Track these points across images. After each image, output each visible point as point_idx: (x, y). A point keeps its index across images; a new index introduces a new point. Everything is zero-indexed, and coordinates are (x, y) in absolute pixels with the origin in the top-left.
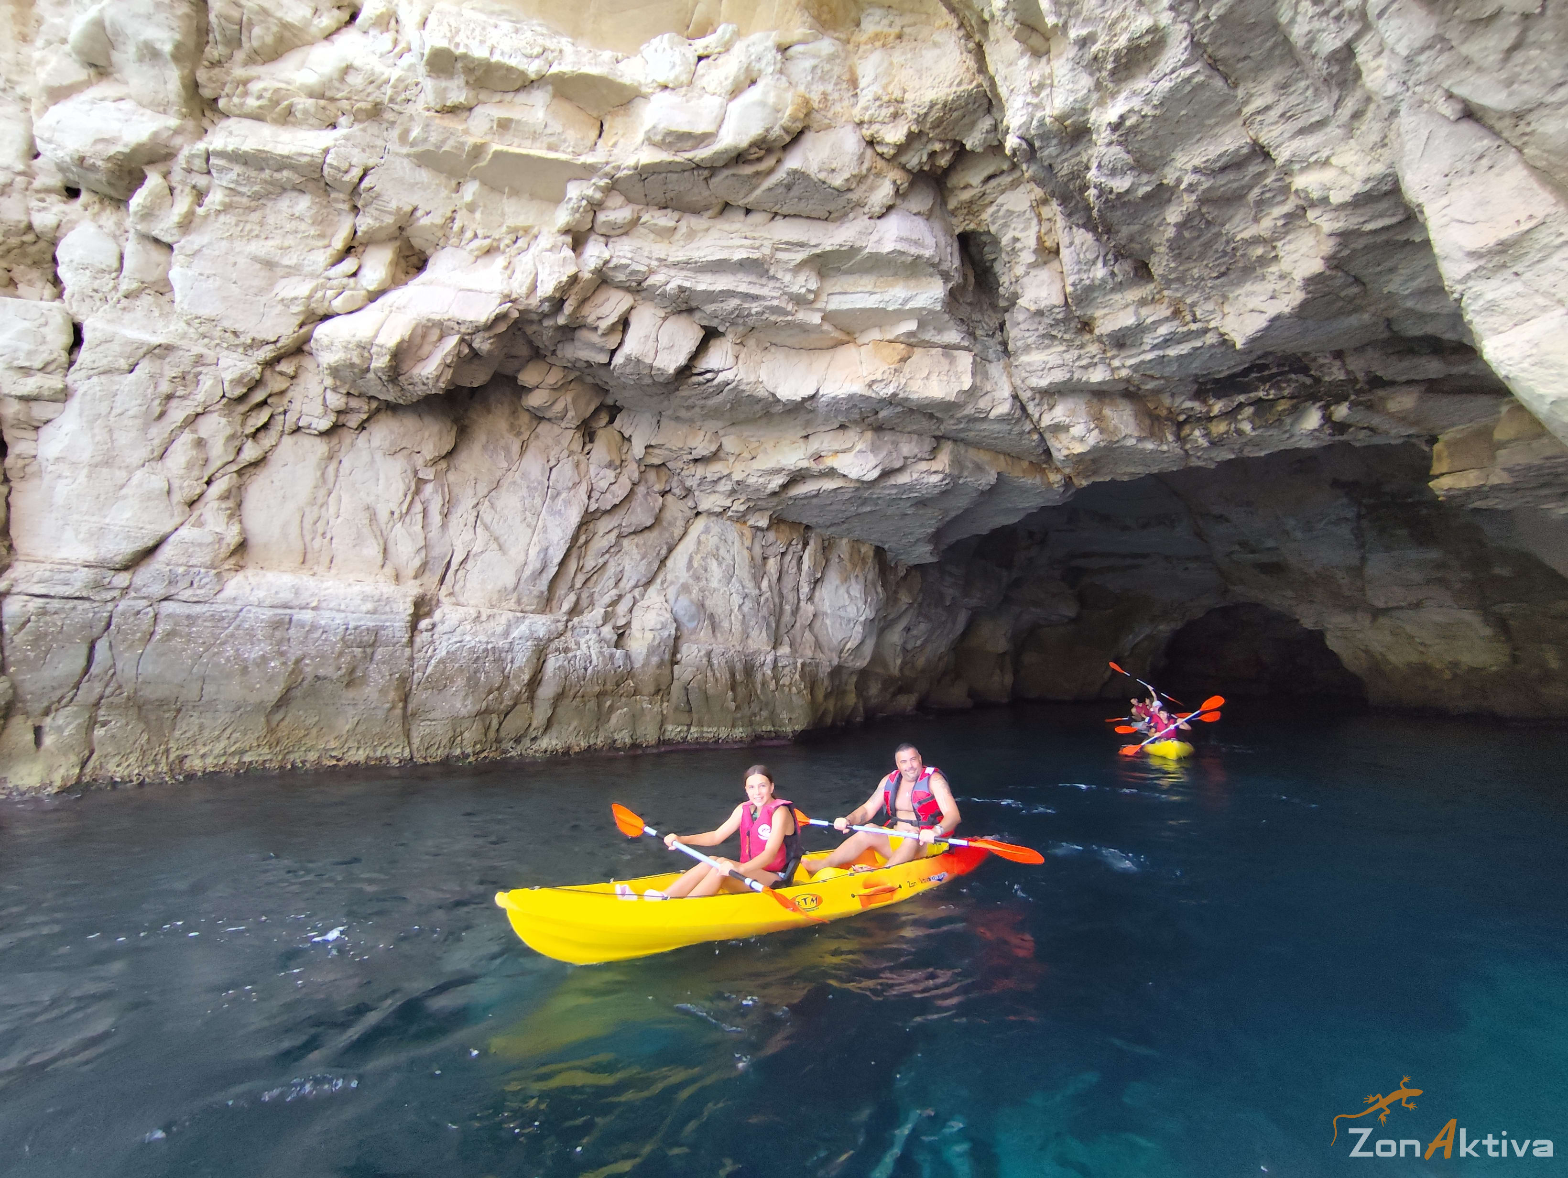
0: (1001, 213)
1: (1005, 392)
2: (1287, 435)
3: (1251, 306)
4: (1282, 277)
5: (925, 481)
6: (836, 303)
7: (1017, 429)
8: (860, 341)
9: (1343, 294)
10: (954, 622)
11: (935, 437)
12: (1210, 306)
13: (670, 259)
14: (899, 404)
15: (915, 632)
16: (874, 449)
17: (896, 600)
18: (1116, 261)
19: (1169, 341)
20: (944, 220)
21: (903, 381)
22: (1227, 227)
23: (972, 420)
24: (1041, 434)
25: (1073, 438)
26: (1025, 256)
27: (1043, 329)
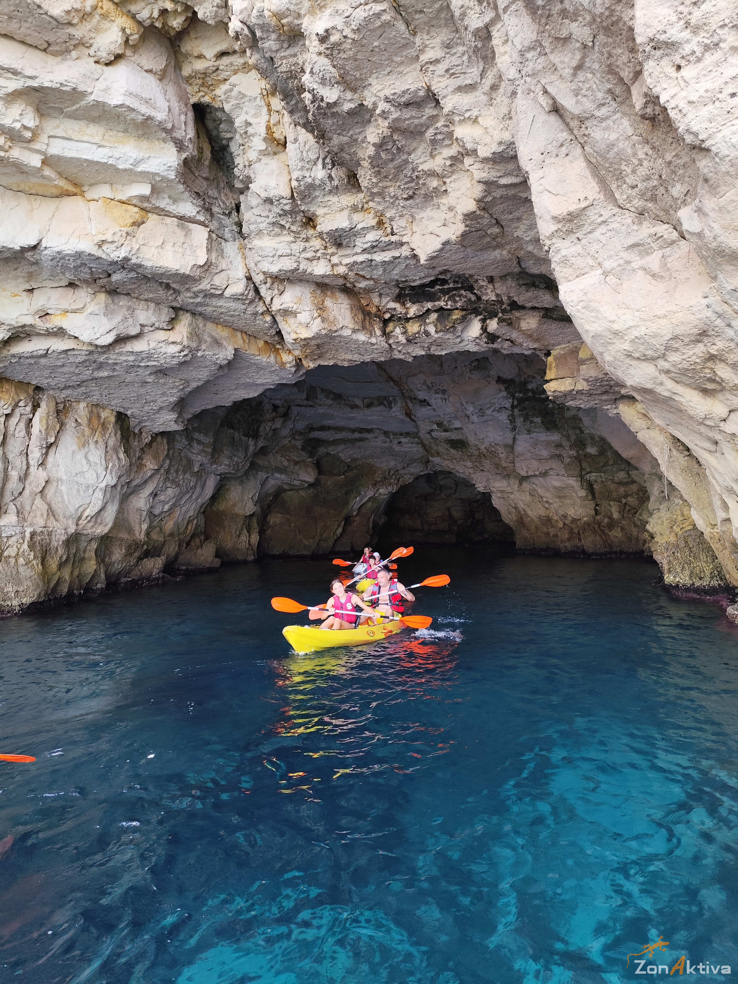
0: (234, 93)
1: (241, 273)
2: (459, 340)
3: (430, 229)
4: (451, 209)
5: (163, 350)
6: (59, 148)
7: (251, 309)
8: (89, 195)
9: (489, 232)
10: (203, 488)
11: (173, 308)
12: (402, 222)
14: (132, 270)
15: (162, 498)
16: (108, 312)
17: (140, 466)
18: (333, 165)
19: (374, 248)
20: (180, 86)
21: (136, 247)
22: (412, 156)
23: (208, 295)
24: (273, 316)
25: (300, 323)
26: (256, 141)
27: (274, 218)
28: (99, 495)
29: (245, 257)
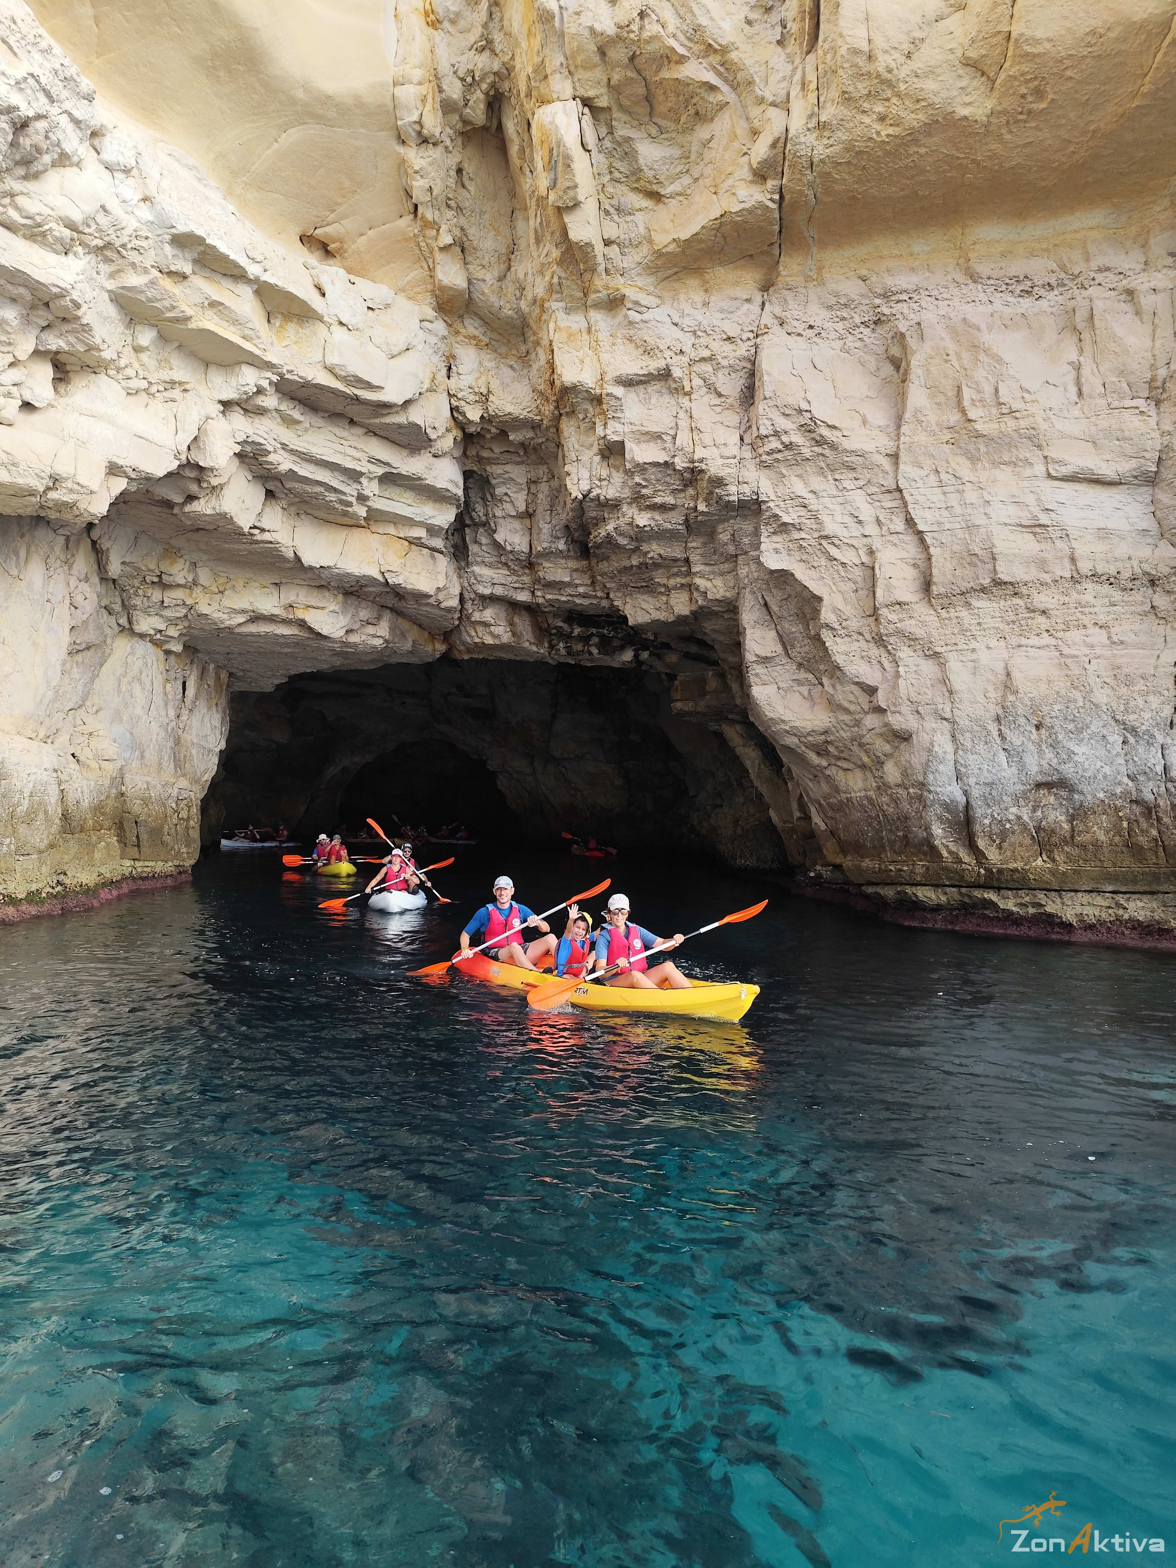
1: (457, 591)
2: (609, 659)
3: (643, 607)
4: (666, 605)
5: (369, 642)
6: (379, 504)
7: (448, 616)
8: (374, 529)
9: (686, 621)
11: (382, 606)
13: (292, 446)
16: (344, 612)
18: (572, 543)
19: (580, 595)
21: (407, 574)
23: (428, 604)
24: (461, 622)
25: (489, 633)
26: (508, 507)
27: (503, 559)
28: (216, 760)
29: (460, 577)
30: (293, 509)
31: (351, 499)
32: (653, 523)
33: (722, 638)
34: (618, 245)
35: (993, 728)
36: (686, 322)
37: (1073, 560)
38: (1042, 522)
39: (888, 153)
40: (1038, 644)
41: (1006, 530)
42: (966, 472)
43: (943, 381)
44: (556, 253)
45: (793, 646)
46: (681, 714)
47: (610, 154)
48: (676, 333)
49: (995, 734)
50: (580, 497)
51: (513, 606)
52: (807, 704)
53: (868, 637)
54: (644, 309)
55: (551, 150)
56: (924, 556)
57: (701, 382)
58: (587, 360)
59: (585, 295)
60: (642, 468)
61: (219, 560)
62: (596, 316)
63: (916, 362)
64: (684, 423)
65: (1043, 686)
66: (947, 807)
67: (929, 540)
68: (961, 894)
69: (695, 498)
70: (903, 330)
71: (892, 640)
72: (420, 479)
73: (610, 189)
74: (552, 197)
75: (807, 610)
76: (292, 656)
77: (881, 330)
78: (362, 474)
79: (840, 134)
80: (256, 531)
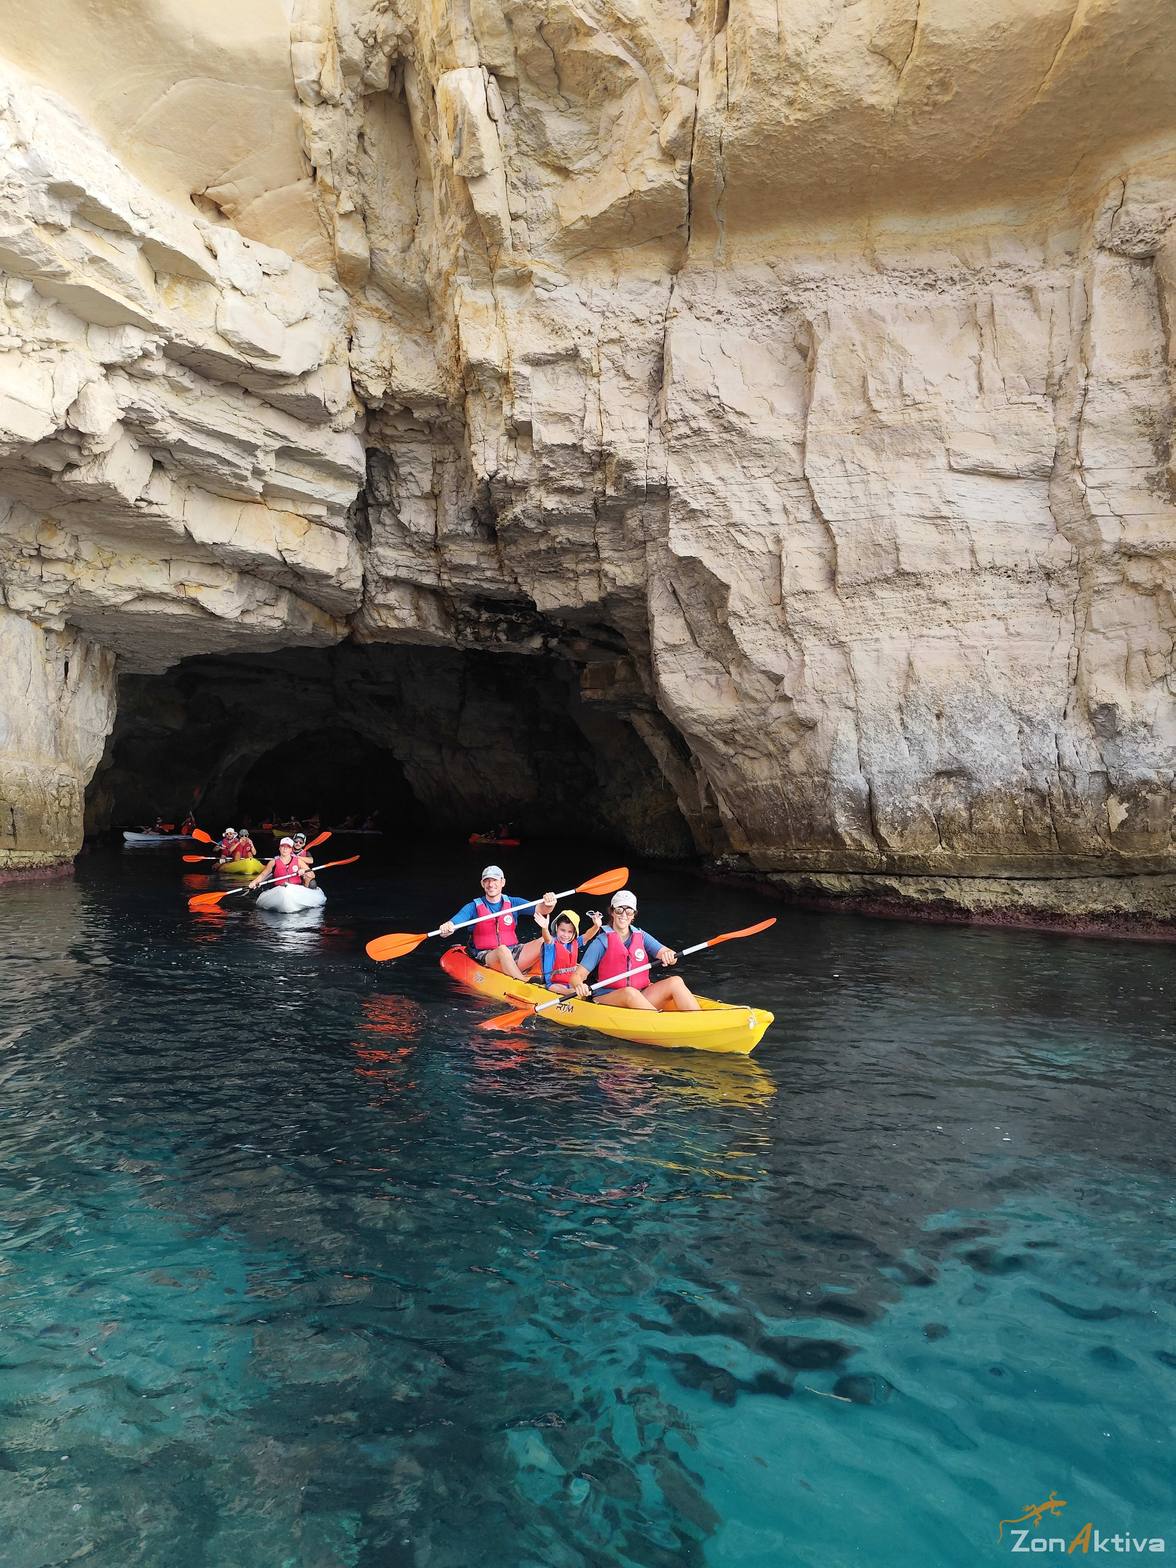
1: (359, 572)
2: (518, 646)
3: (552, 592)
4: (575, 591)
5: (265, 624)
6: (277, 480)
7: (351, 599)
8: (271, 505)
11: (281, 586)
13: (181, 415)
16: (240, 591)
18: (479, 525)
20: (364, 437)
21: (306, 553)
23: (329, 585)
24: (364, 605)
25: (396, 617)
26: (412, 486)
27: (408, 540)
29: (363, 558)
30: (184, 482)
31: (245, 473)
32: (561, 507)
33: (630, 626)
34: (526, 220)
35: (895, 717)
36: (595, 302)
37: (973, 552)
38: (943, 514)
39: (797, 139)
40: (938, 635)
41: (909, 521)
42: (871, 463)
43: (849, 371)
44: (461, 226)
45: (701, 634)
46: (591, 702)
47: (517, 126)
48: (584, 312)
49: (897, 723)
50: (487, 477)
51: (418, 589)
52: (714, 693)
53: (775, 626)
54: (552, 287)
55: (456, 117)
56: (829, 545)
57: (610, 364)
58: (494, 337)
59: (492, 270)
60: (550, 450)
61: (104, 533)
62: (503, 292)
63: (823, 352)
64: (592, 405)
65: (944, 676)
66: (850, 795)
67: (834, 530)
68: (864, 881)
69: (604, 482)
70: (811, 319)
71: (798, 629)
72: (319, 454)
73: (517, 162)
74: (457, 166)
75: (715, 598)
76: (184, 637)
77: (788, 318)
78: (257, 447)
79: (749, 116)
80: (143, 504)
